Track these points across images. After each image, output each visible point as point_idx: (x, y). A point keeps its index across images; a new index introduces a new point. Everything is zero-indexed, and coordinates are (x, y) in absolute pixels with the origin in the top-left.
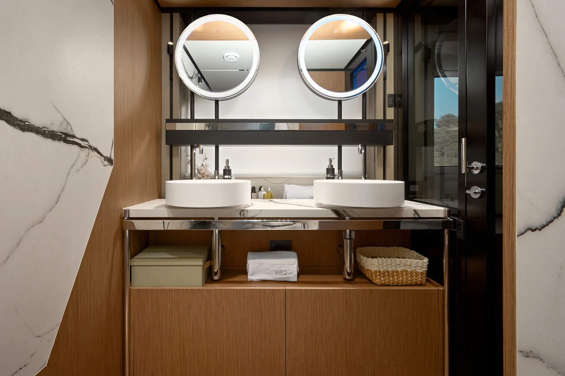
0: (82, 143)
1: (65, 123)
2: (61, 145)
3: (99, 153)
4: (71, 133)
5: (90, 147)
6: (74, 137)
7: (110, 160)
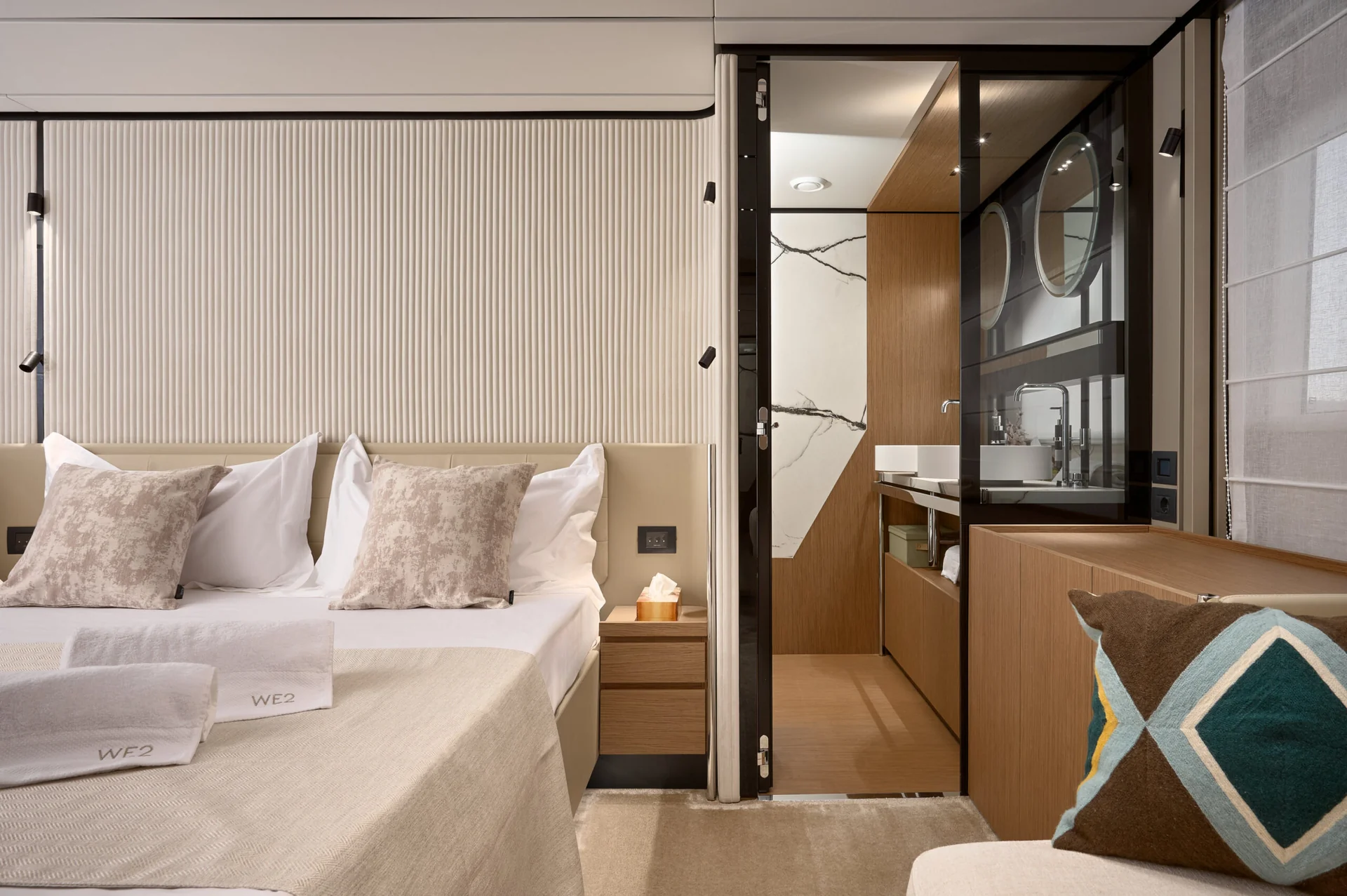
0: (825, 414)
1: (808, 402)
2: (805, 417)
3: (844, 419)
4: (812, 407)
5: (835, 415)
6: (816, 410)
7: (861, 426)
